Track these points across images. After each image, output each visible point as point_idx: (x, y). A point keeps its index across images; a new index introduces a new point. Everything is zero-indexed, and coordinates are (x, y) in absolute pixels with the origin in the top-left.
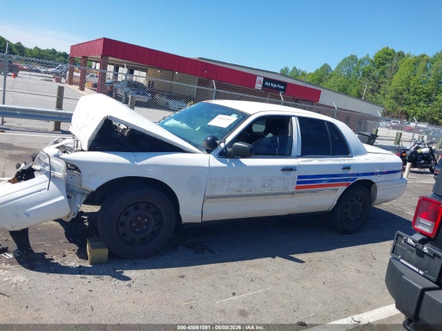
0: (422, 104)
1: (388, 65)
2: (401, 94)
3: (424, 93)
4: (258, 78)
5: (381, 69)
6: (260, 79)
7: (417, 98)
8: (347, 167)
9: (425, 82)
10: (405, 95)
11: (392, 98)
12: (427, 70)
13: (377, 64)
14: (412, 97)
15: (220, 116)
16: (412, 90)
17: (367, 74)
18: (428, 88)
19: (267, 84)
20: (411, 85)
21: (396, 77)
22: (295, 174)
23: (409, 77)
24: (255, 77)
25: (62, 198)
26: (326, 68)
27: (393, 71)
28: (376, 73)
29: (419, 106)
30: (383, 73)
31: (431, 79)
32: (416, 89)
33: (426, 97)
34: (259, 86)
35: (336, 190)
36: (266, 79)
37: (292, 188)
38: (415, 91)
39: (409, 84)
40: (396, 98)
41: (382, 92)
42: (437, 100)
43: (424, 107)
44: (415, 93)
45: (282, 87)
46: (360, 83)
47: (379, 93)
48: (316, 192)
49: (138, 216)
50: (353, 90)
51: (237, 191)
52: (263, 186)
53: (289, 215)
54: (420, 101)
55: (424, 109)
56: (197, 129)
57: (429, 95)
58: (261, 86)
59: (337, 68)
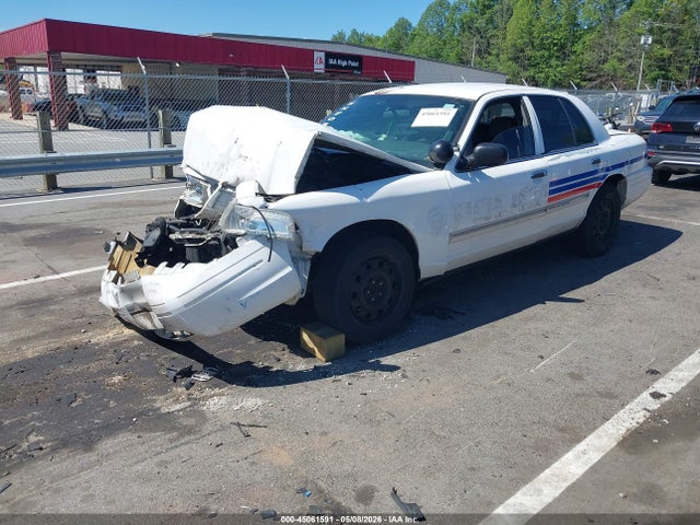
0: (554, 62)
1: (497, 7)
2: (523, 51)
3: (555, 45)
4: (316, 55)
5: (487, 16)
6: (319, 56)
7: (546, 54)
8: (596, 161)
9: (554, 28)
10: (529, 52)
11: (510, 59)
12: (555, 10)
13: (480, 7)
14: (538, 54)
15: (423, 111)
16: (537, 42)
17: (467, 26)
18: (559, 36)
19: (331, 61)
20: (535, 34)
21: (512, 25)
22: (546, 180)
23: (531, 22)
24: (311, 52)
25: (289, 269)
26: (403, 25)
27: (506, 17)
28: (481, 23)
29: (551, 66)
30: (491, 21)
31: (562, 22)
32: (542, 39)
33: (558, 51)
34: (319, 67)
35: (587, 196)
36: (329, 55)
37: (544, 203)
38: (542, 44)
39: (531, 34)
40: (515, 59)
41: (494, 52)
42: (575, 52)
43: (557, 66)
44: (542, 47)
45: (356, 64)
46: (458, 41)
47: (490, 54)
48: (568, 202)
49: (371, 280)
50: (451, 54)
51: (486, 219)
52: (514, 206)
53: (537, 242)
54: (550, 57)
55: (559, 69)
56: (382, 139)
57: (563, 47)
58: (322, 66)
59: (421, 23)
